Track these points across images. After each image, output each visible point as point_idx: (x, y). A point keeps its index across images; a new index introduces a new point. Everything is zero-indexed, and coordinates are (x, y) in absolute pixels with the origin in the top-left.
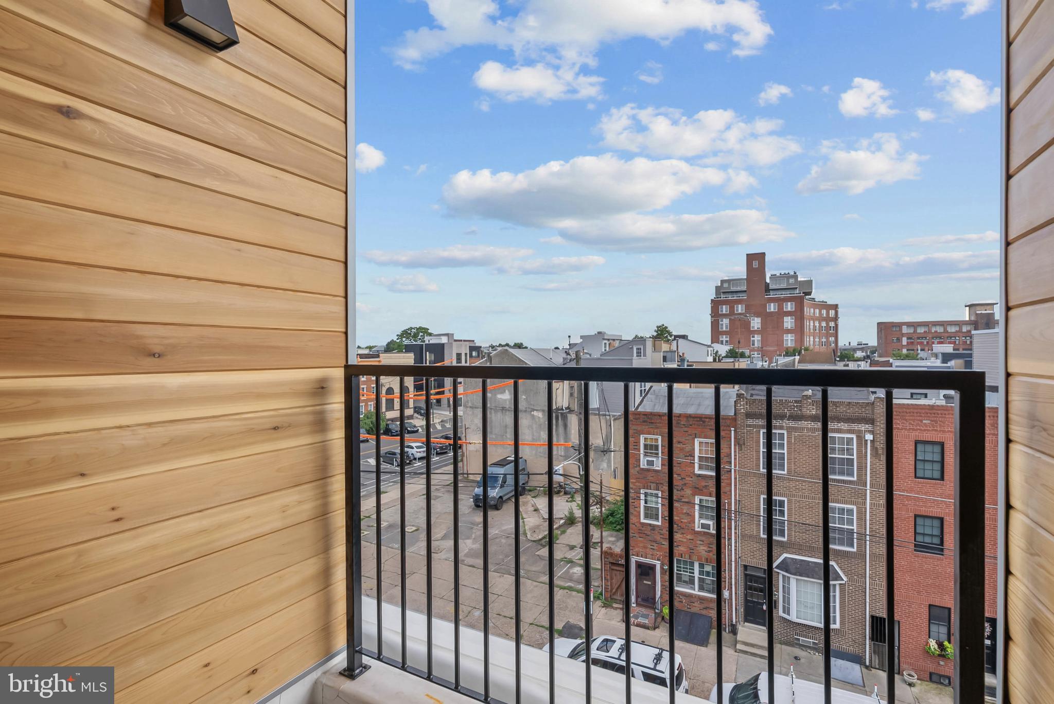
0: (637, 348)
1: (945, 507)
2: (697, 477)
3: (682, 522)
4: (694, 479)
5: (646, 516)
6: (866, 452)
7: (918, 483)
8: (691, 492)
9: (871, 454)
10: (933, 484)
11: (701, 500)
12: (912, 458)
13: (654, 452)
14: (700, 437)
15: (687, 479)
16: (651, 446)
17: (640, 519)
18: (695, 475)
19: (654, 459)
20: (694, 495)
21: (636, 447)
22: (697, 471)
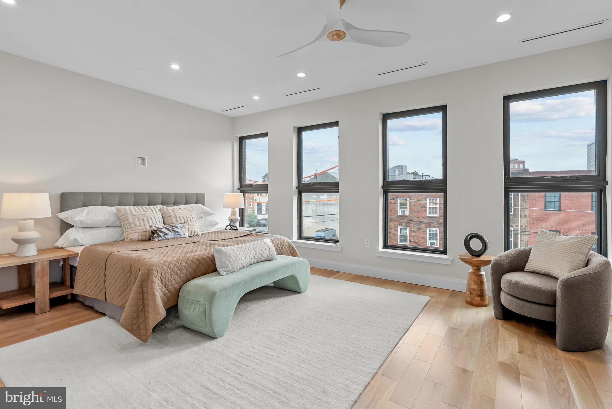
0: (398, 171)
1: (561, 225)
2: (428, 217)
3: (420, 242)
4: (426, 219)
5: (401, 241)
6: (518, 199)
7: (547, 213)
8: (424, 226)
9: (521, 200)
10: (555, 213)
11: (430, 231)
12: (543, 200)
13: (405, 206)
14: (429, 197)
15: (422, 219)
16: (403, 203)
17: (397, 242)
18: (427, 217)
19: (405, 210)
20: (426, 227)
21: (395, 204)
22: (428, 215)
